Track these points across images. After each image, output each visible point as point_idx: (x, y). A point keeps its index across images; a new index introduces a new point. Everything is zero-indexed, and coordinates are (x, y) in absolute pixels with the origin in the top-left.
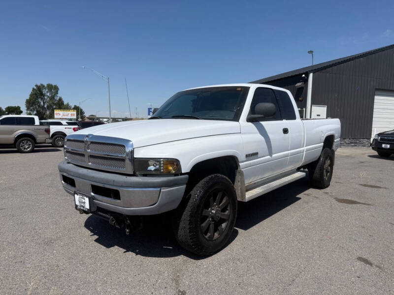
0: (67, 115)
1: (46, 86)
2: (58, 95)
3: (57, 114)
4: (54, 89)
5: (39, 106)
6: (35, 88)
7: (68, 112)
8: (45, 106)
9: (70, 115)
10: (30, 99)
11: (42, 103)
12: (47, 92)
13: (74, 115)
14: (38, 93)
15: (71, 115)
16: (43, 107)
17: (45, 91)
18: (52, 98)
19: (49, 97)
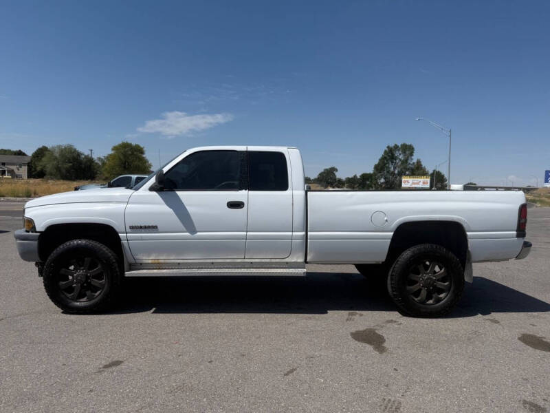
0: (418, 183)
1: (400, 146)
2: (413, 157)
3: (405, 182)
4: (408, 149)
5: (388, 172)
6: (387, 149)
7: (420, 180)
8: (396, 172)
9: (421, 183)
10: (379, 164)
11: (392, 169)
12: (400, 154)
13: (427, 183)
14: (390, 155)
15: (424, 183)
16: (393, 173)
17: (397, 153)
18: (406, 161)
19: (400, 160)
